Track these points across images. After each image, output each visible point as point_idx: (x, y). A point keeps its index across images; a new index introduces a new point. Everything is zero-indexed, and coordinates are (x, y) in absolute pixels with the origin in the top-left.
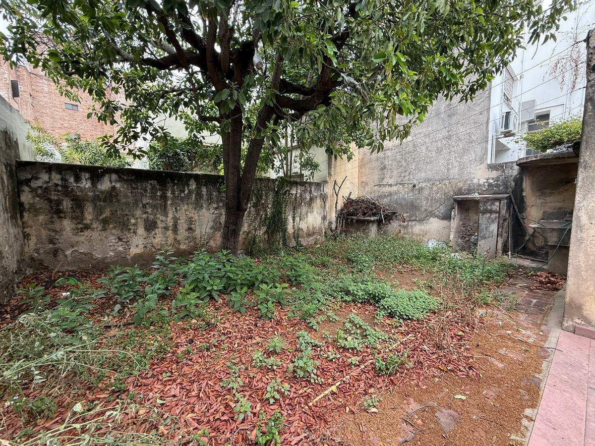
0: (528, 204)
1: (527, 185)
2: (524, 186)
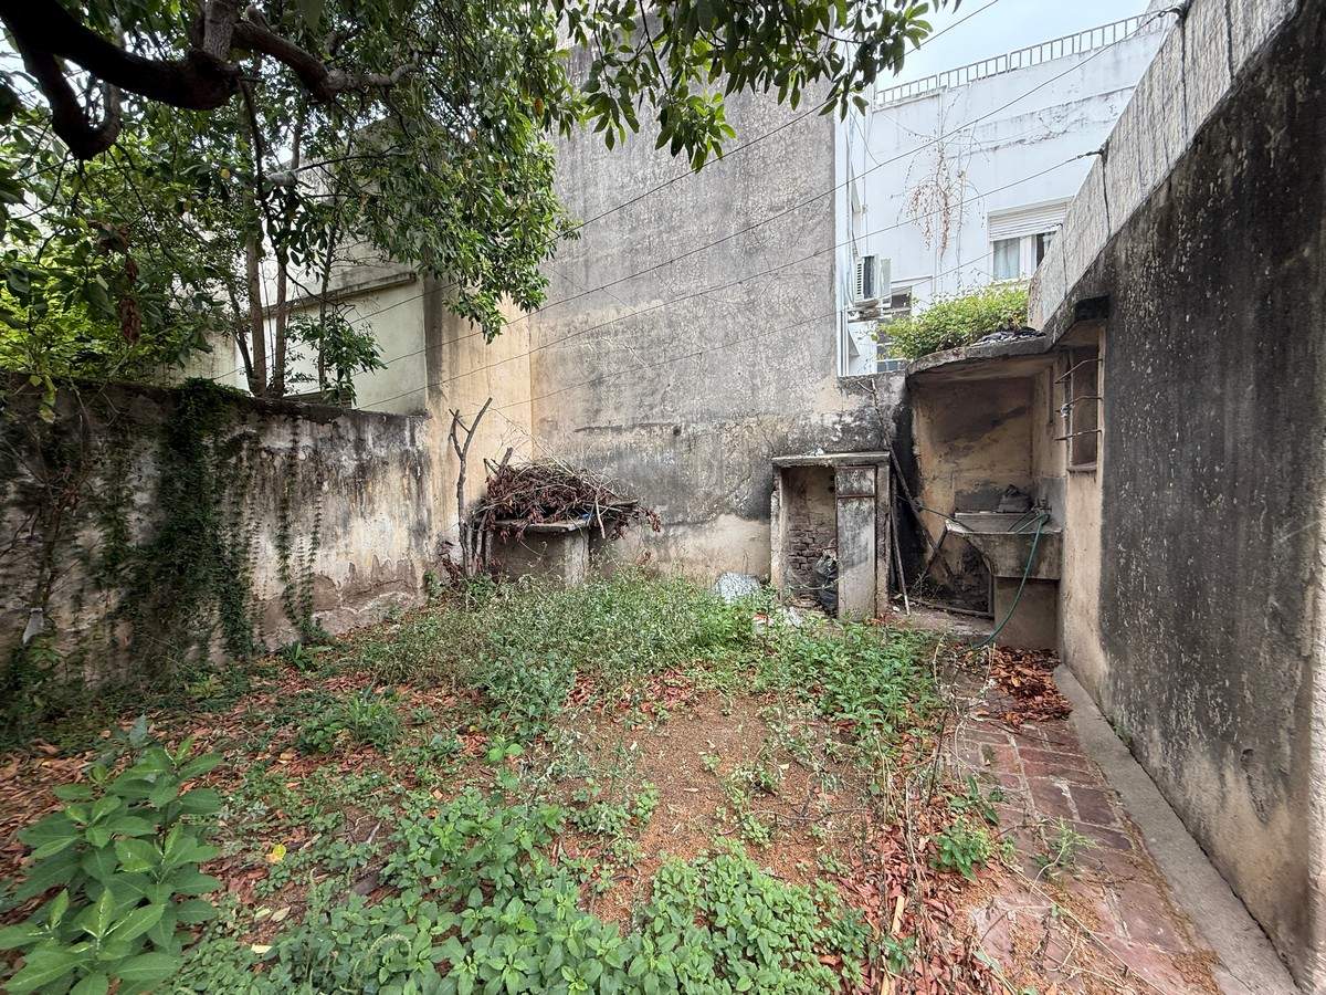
0: (925, 475)
1: (920, 428)
2: (915, 432)
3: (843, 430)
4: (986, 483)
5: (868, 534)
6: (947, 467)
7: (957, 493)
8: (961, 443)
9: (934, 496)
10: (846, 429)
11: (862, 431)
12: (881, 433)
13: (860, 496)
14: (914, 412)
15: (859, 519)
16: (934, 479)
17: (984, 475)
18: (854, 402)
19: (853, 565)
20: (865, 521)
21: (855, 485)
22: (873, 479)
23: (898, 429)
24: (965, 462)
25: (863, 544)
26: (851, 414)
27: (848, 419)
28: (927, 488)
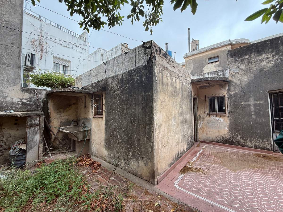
0: (52, 118)
1: (50, 105)
2: (49, 106)
3: (22, 104)
4: (67, 119)
5: (37, 138)
6: (58, 116)
7: (60, 122)
8: (62, 110)
9: (54, 123)
10: (23, 104)
11: (30, 105)
12: (37, 106)
13: (35, 125)
14: (49, 101)
15: (34, 133)
16: (54, 119)
17: (67, 117)
18: (28, 96)
19: (32, 148)
20: (36, 133)
21: (34, 122)
22: (39, 120)
23: (44, 105)
24: (62, 114)
25: (35, 140)
26: (26, 99)
27: (25, 101)
28: (52, 121)
